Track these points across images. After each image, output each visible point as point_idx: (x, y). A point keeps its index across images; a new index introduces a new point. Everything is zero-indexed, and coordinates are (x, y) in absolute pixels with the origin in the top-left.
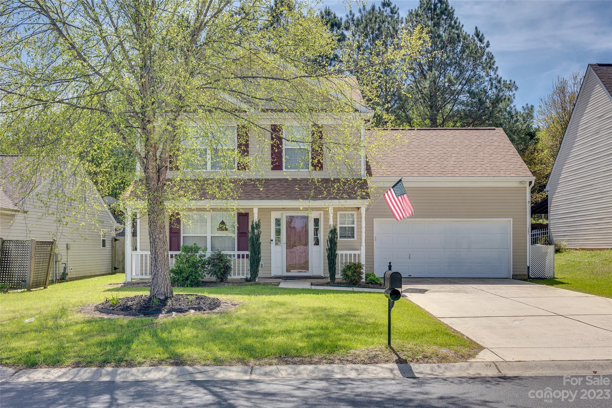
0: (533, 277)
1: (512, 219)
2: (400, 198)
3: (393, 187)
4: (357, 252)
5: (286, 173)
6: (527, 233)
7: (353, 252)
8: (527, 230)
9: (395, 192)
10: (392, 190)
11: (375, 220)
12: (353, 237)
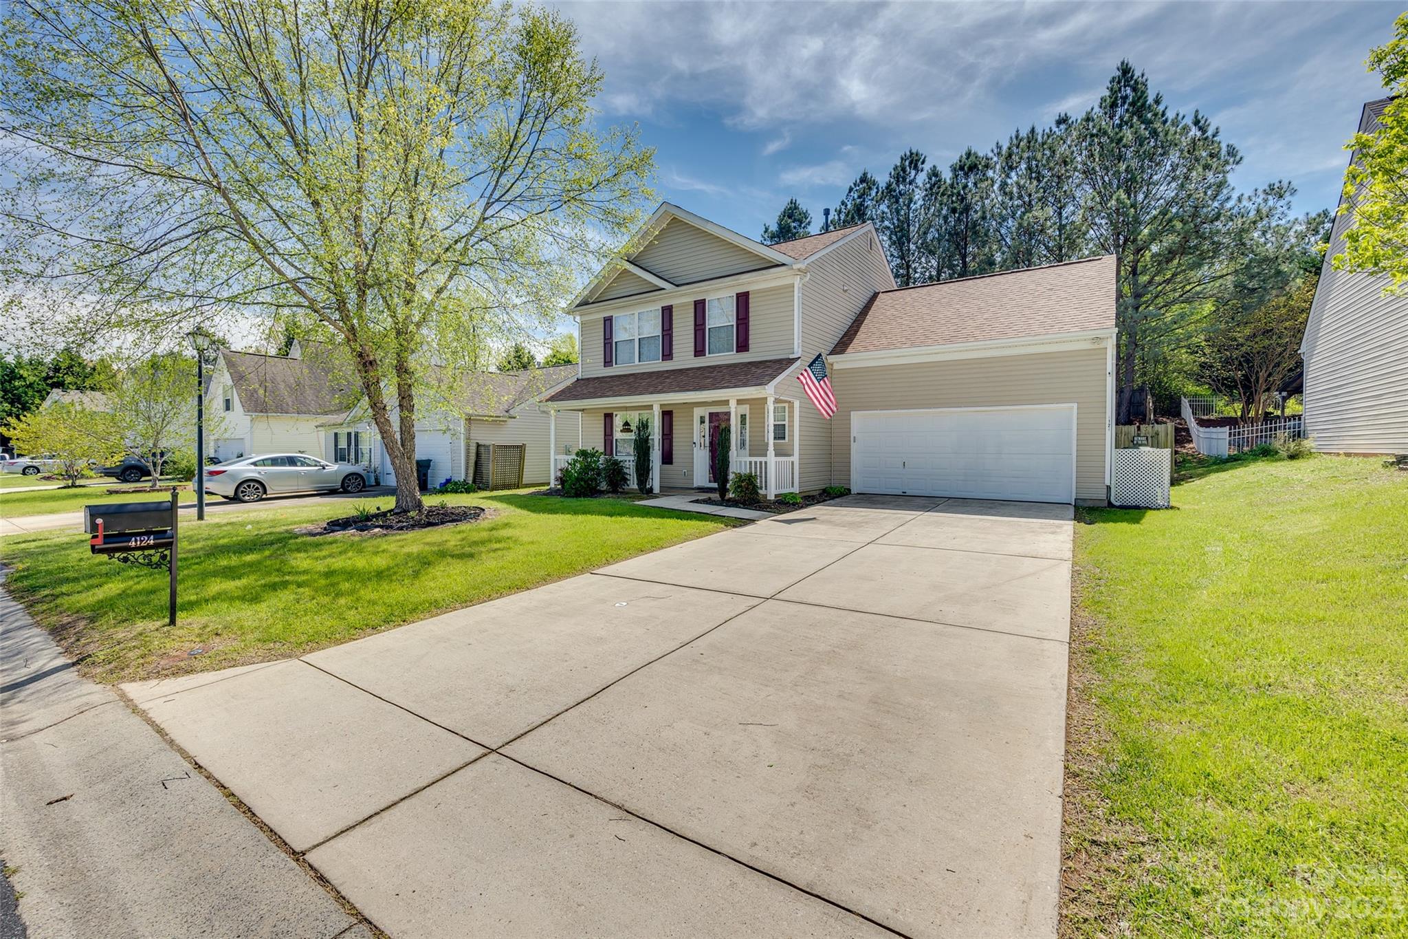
0: (1118, 504)
1: (1075, 405)
2: (822, 382)
3: (809, 366)
4: (763, 459)
5: (710, 360)
6: (1107, 428)
7: (758, 459)
8: (1107, 423)
9: (814, 375)
10: (808, 369)
11: (852, 413)
12: (784, 438)
